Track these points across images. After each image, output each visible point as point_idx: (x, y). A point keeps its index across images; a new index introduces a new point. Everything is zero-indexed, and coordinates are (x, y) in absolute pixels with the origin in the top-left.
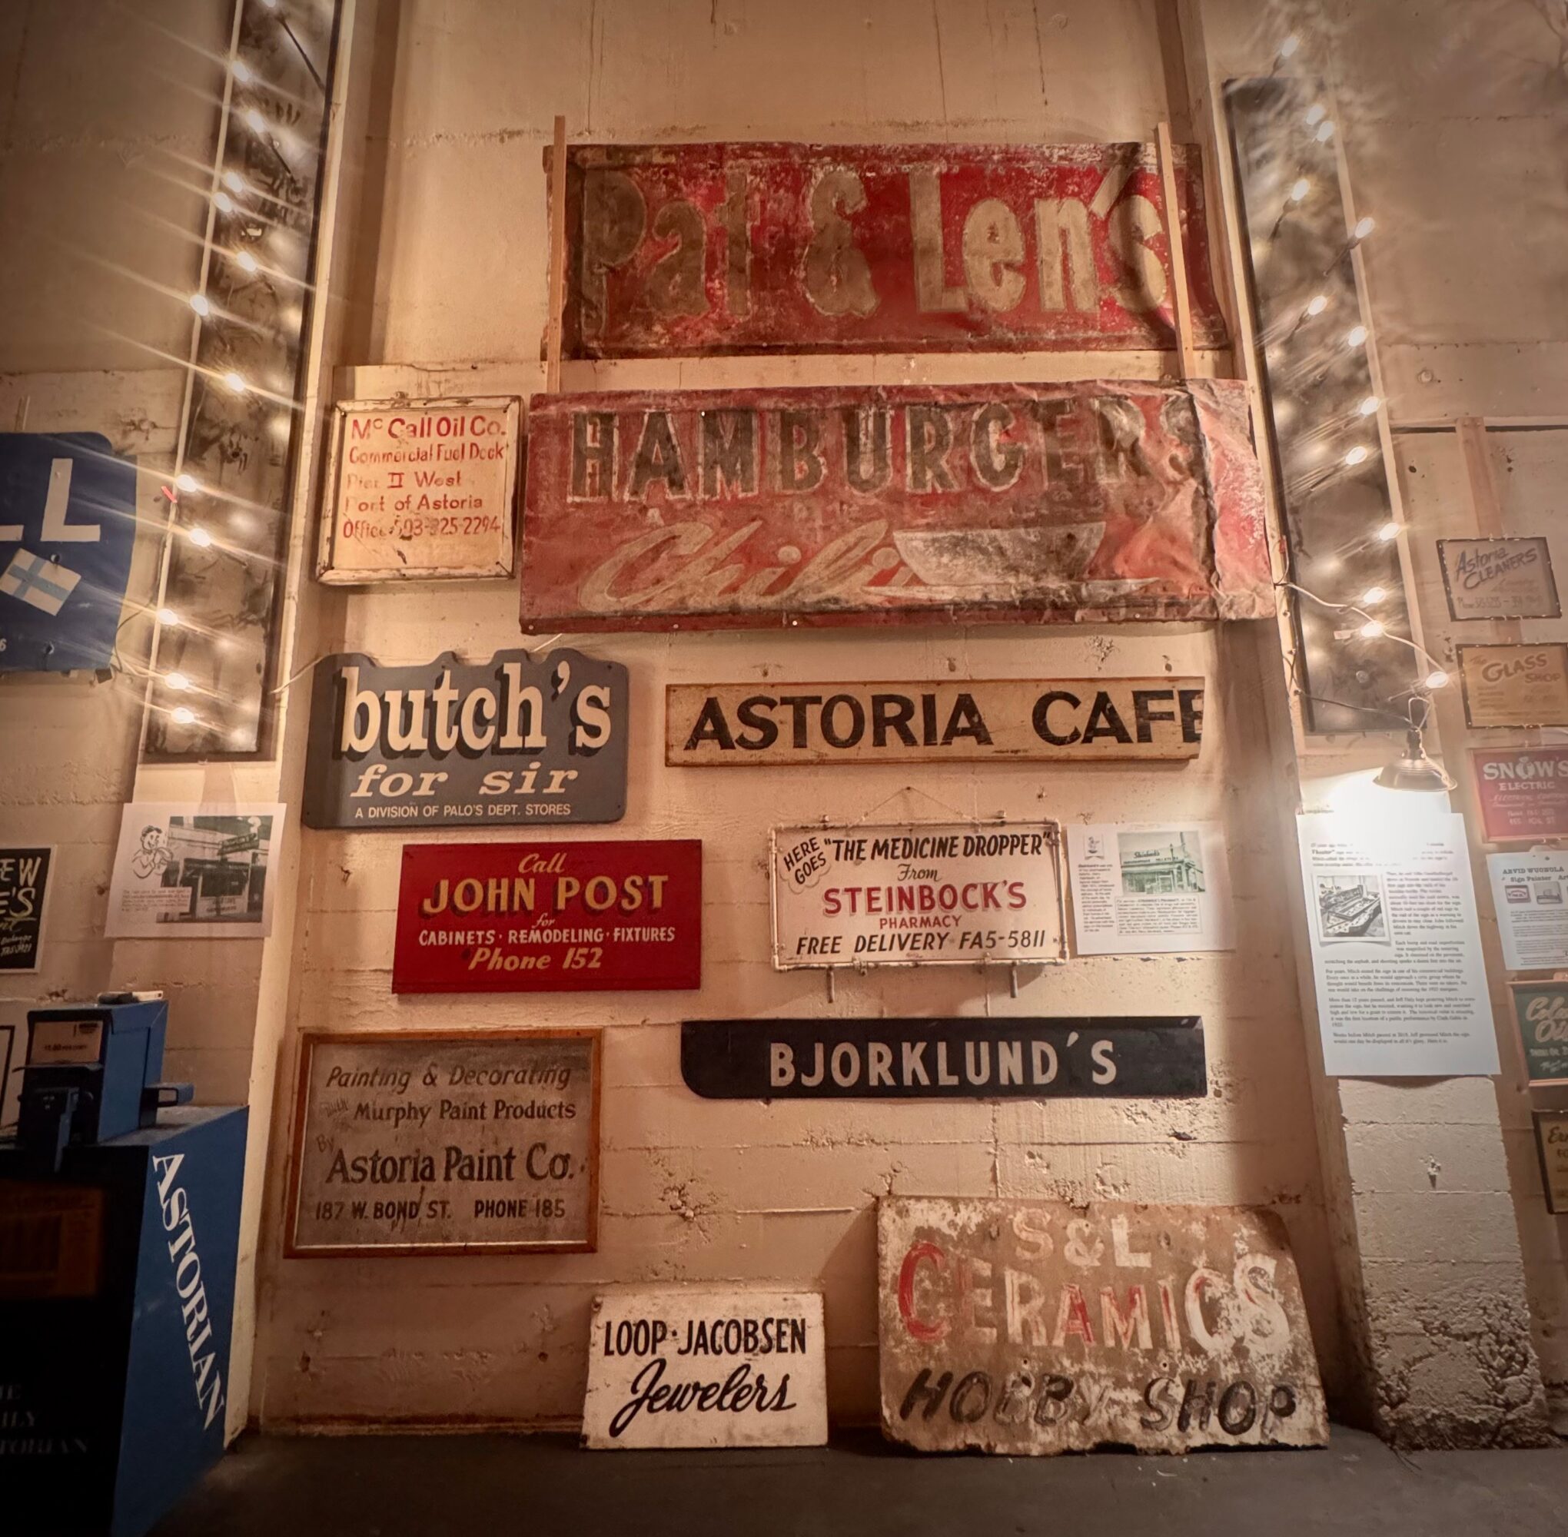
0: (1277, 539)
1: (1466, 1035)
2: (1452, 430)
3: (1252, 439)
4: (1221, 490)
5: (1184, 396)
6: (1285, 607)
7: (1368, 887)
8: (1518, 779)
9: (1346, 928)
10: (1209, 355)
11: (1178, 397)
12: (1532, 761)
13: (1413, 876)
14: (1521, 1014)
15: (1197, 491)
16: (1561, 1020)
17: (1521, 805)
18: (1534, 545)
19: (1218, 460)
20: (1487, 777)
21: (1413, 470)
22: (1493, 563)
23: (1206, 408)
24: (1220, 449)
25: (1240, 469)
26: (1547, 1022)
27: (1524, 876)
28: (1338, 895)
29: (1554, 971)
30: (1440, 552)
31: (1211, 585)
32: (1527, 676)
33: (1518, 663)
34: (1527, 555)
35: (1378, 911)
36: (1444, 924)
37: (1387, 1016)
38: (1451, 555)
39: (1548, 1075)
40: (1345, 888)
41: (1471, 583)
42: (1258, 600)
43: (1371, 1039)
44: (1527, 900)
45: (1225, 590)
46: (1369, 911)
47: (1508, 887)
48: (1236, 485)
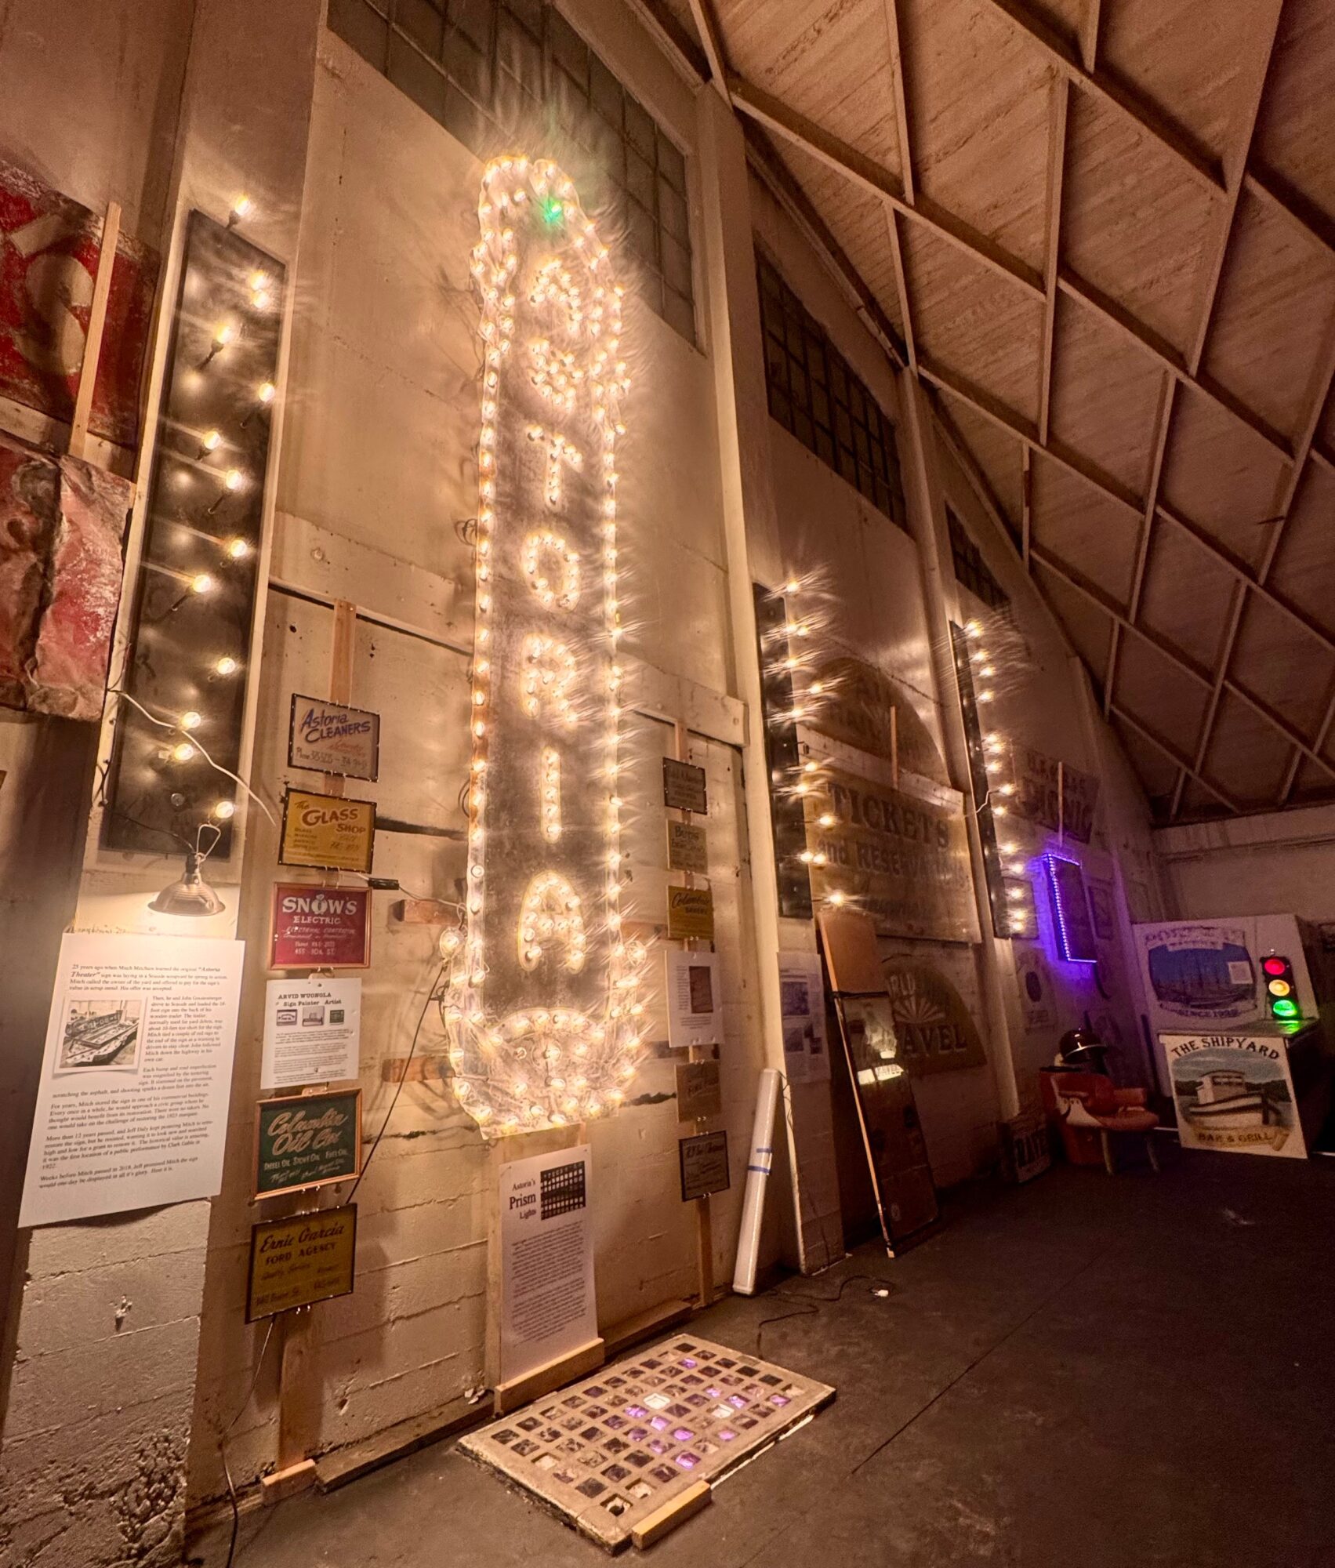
0: (123, 646)
1: (193, 1160)
2: (331, 607)
3: (124, 540)
4: (64, 575)
5: (51, 466)
6: (113, 715)
7: (130, 1013)
8: (311, 913)
9: (89, 1057)
10: (107, 446)
11: (43, 465)
12: (326, 899)
13: (181, 1002)
14: (263, 1131)
15: (34, 566)
16: (298, 1132)
17: (309, 937)
18: (370, 719)
19: (71, 545)
20: (284, 910)
21: (293, 629)
22: (335, 725)
23: (76, 489)
24: (78, 534)
25: (98, 563)
26: (286, 1135)
27: (296, 1001)
28: (91, 1021)
29: (304, 1087)
30: (293, 703)
31: (24, 671)
32: (339, 825)
33: (334, 813)
34: (363, 726)
35: (133, 1036)
36: (199, 1049)
37: (114, 1149)
38: (302, 709)
39: (276, 1186)
40: (100, 1014)
41: (312, 737)
42: (81, 699)
43: (86, 1177)
44: (294, 1023)
45: (40, 679)
46: (122, 1038)
47: (279, 1011)
48: (86, 576)
